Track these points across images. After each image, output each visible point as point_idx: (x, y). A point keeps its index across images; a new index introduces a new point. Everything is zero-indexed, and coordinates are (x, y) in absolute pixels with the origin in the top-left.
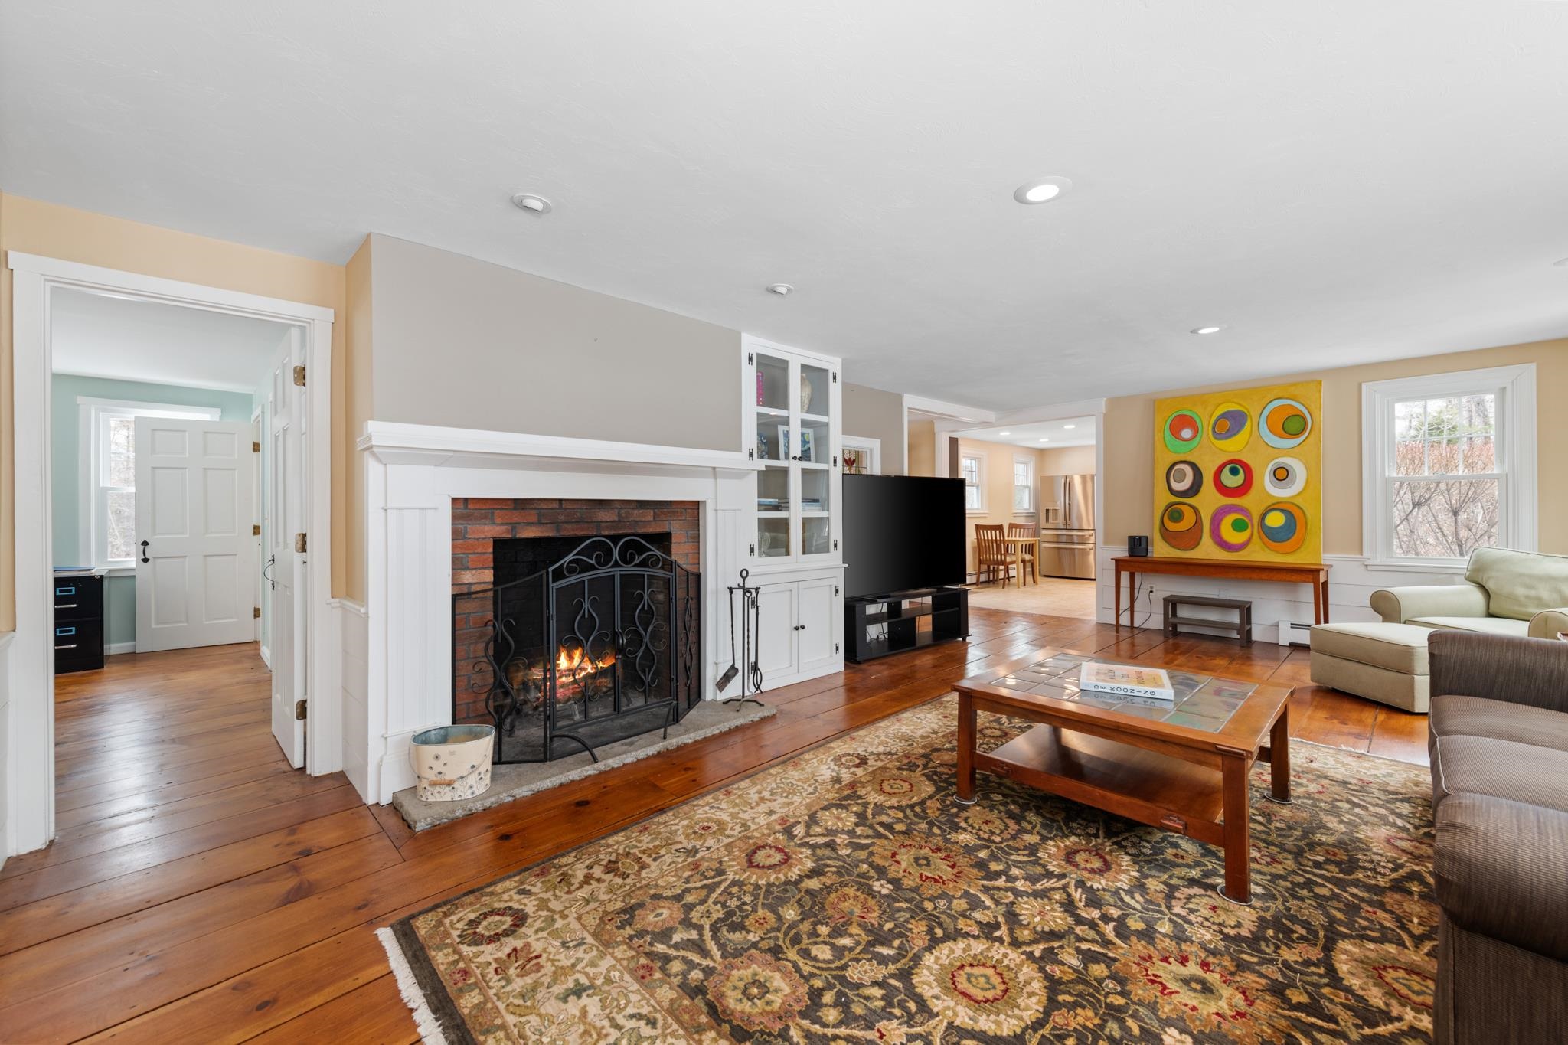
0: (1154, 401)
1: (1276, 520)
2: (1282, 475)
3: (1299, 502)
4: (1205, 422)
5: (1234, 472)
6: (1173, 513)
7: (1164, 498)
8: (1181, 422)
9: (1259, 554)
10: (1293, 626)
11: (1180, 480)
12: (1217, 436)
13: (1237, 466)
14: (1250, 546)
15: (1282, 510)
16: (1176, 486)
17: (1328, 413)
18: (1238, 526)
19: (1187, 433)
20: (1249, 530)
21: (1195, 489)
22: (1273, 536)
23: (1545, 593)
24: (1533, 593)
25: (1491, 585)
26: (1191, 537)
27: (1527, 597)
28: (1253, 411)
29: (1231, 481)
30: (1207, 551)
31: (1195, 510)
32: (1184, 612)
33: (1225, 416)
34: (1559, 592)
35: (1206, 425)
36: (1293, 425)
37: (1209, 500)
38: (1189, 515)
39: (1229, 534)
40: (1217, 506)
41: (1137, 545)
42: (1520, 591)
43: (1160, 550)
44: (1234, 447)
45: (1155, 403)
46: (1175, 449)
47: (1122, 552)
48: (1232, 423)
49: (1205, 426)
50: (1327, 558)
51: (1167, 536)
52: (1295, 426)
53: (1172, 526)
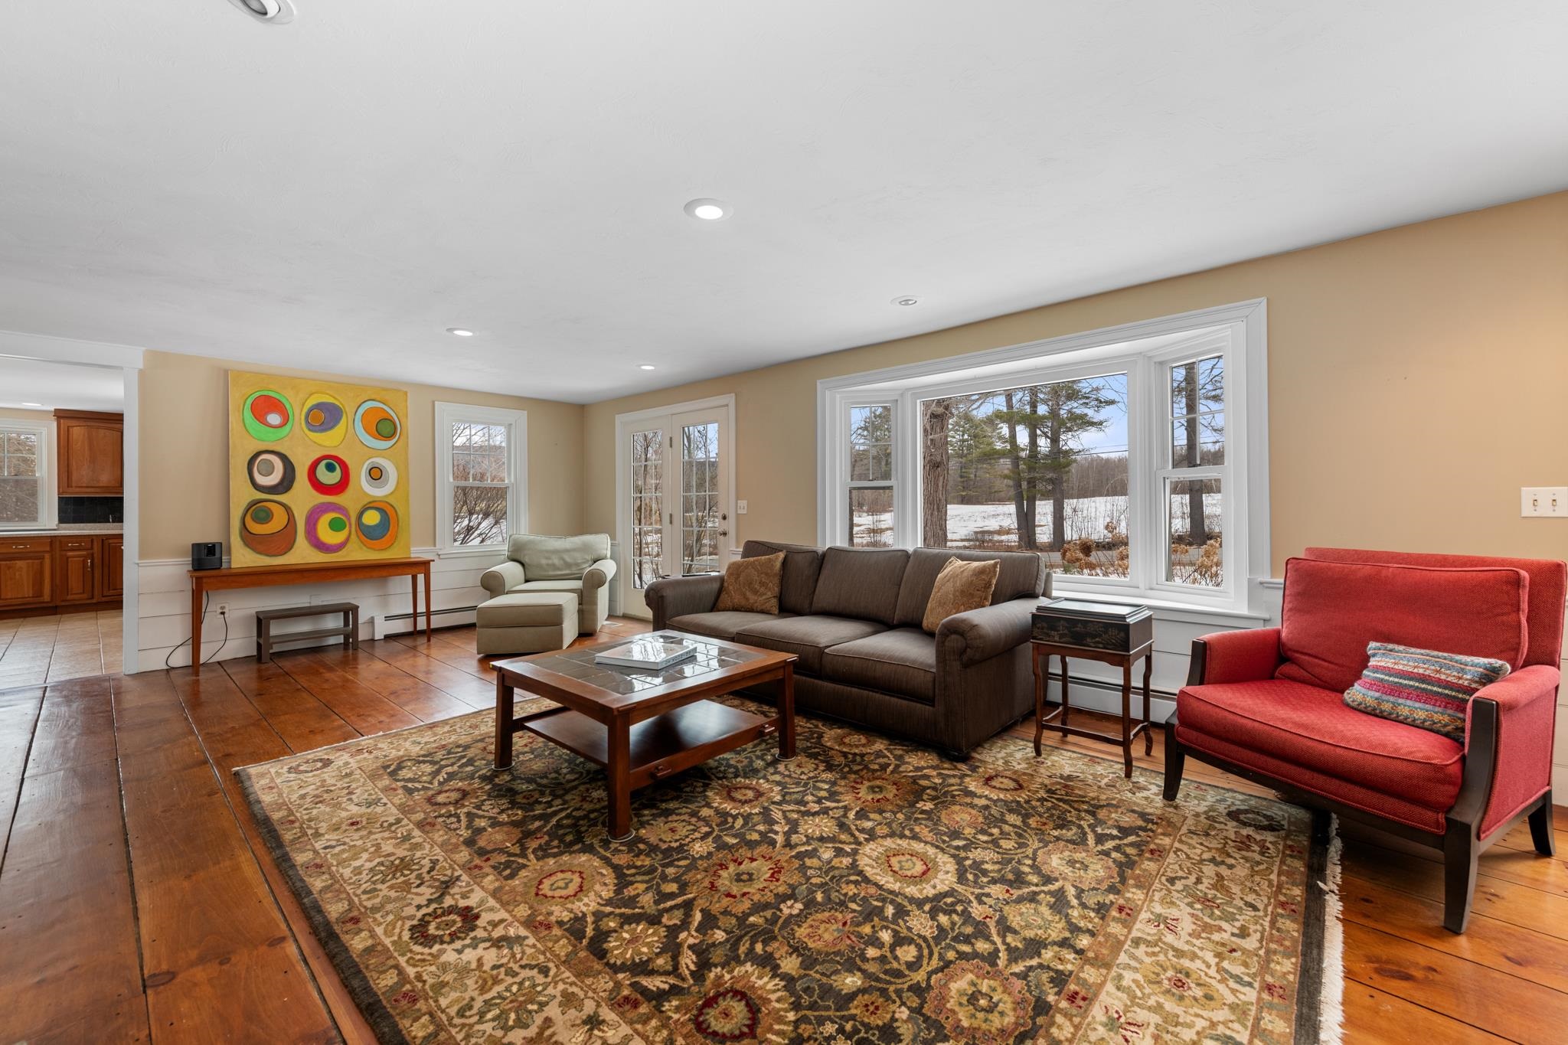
0: (226, 372)
1: (372, 518)
2: (376, 474)
3: (391, 501)
4: (298, 406)
5: (330, 468)
6: (257, 511)
7: (243, 495)
8: (264, 406)
9: (358, 553)
10: (388, 618)
11: (267, 473)
12: (311, 427)
13: (333, 462)
14: (349, 545)
15: (377, 509)
16: (261, 480)
17: (412, 425)
18: (335, 526)
19: (274, 419)
20: (347, 528)
21: (286, 483)
22: (370, 535)
23: (556, 561)
24: (550, 562)
25: (526, 560)
26: (284, 540)
27: (548, 565)
28: (348, 408)
29: (328, 478)
30: (302, 554)
31: (287, 509)
32: (276, 629)
33: (319, 406)
34: (563, 560)
35: (298, 414)
36: (385, 427)
37: (302, 498)
38: (279, 514)
39: (326, 534)
40: (311, 505)
41: (207, 555)
42: (544, 562)
43: (241, 557)
44: (330, 441)
45: (225, 377)
46: (258, 436)
48: (326, 416)
49: (297, 412)
51: (250, 540)
52: (386, 429)
53: (257, 528)
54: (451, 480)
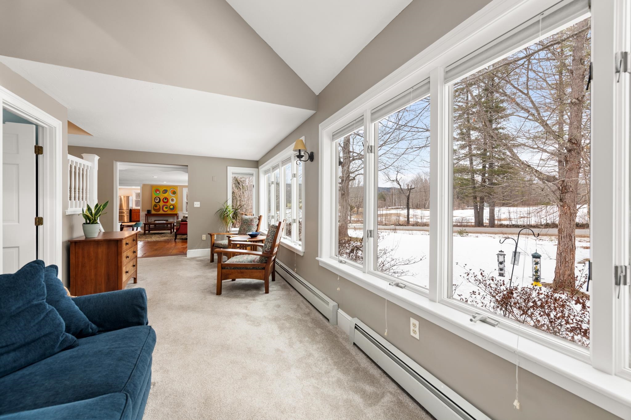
1: (172, 207)
2: (172, 200)
3: (175, 204)
4: (161, 190)
5: (166, 199)
6: (155, 206)
7: (154, 203)
8: (157, 190)
9: (169, 212)
11: (157, 200)
12: (163, 193)
13: (166, 198)
15: (173, 206)
16: (156, 201)
17: (178, 191)
18: (166, 208)
19: (158, 192)
20: (168, 208)
21: (159, 202)
22: (171, 209)
26: (159, 210)
28: (168, 190)
29: (165, 201)
30: (161, 212)
31: (159, 205)
33: (164, 190)
36: (174, 193)
37: (161, 204)
38: (158, 206)
40: (163, 205)
41: (149, 212)
43: (153, 212)
44: (166, 195)
45: (152, 186)
46: (155, 195)
47: (146, 213)
48: (165, 191)
50: (178, 212)
51: (154, 210)
52: (175, 193)
53: (155, 208)
54: (186, 200)
